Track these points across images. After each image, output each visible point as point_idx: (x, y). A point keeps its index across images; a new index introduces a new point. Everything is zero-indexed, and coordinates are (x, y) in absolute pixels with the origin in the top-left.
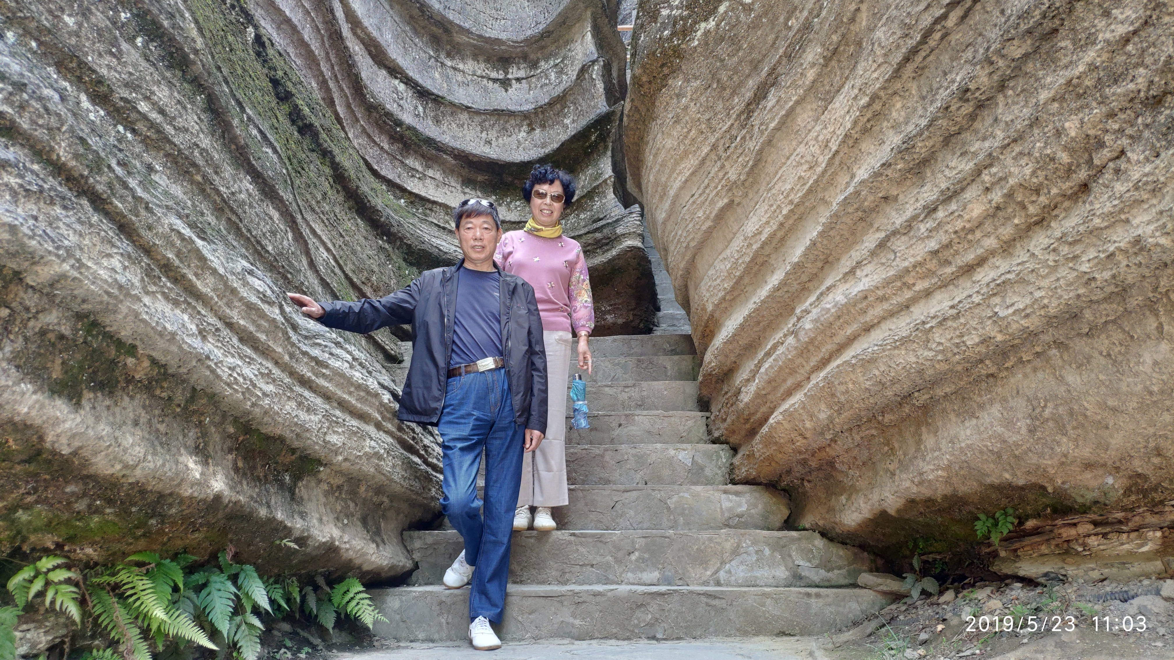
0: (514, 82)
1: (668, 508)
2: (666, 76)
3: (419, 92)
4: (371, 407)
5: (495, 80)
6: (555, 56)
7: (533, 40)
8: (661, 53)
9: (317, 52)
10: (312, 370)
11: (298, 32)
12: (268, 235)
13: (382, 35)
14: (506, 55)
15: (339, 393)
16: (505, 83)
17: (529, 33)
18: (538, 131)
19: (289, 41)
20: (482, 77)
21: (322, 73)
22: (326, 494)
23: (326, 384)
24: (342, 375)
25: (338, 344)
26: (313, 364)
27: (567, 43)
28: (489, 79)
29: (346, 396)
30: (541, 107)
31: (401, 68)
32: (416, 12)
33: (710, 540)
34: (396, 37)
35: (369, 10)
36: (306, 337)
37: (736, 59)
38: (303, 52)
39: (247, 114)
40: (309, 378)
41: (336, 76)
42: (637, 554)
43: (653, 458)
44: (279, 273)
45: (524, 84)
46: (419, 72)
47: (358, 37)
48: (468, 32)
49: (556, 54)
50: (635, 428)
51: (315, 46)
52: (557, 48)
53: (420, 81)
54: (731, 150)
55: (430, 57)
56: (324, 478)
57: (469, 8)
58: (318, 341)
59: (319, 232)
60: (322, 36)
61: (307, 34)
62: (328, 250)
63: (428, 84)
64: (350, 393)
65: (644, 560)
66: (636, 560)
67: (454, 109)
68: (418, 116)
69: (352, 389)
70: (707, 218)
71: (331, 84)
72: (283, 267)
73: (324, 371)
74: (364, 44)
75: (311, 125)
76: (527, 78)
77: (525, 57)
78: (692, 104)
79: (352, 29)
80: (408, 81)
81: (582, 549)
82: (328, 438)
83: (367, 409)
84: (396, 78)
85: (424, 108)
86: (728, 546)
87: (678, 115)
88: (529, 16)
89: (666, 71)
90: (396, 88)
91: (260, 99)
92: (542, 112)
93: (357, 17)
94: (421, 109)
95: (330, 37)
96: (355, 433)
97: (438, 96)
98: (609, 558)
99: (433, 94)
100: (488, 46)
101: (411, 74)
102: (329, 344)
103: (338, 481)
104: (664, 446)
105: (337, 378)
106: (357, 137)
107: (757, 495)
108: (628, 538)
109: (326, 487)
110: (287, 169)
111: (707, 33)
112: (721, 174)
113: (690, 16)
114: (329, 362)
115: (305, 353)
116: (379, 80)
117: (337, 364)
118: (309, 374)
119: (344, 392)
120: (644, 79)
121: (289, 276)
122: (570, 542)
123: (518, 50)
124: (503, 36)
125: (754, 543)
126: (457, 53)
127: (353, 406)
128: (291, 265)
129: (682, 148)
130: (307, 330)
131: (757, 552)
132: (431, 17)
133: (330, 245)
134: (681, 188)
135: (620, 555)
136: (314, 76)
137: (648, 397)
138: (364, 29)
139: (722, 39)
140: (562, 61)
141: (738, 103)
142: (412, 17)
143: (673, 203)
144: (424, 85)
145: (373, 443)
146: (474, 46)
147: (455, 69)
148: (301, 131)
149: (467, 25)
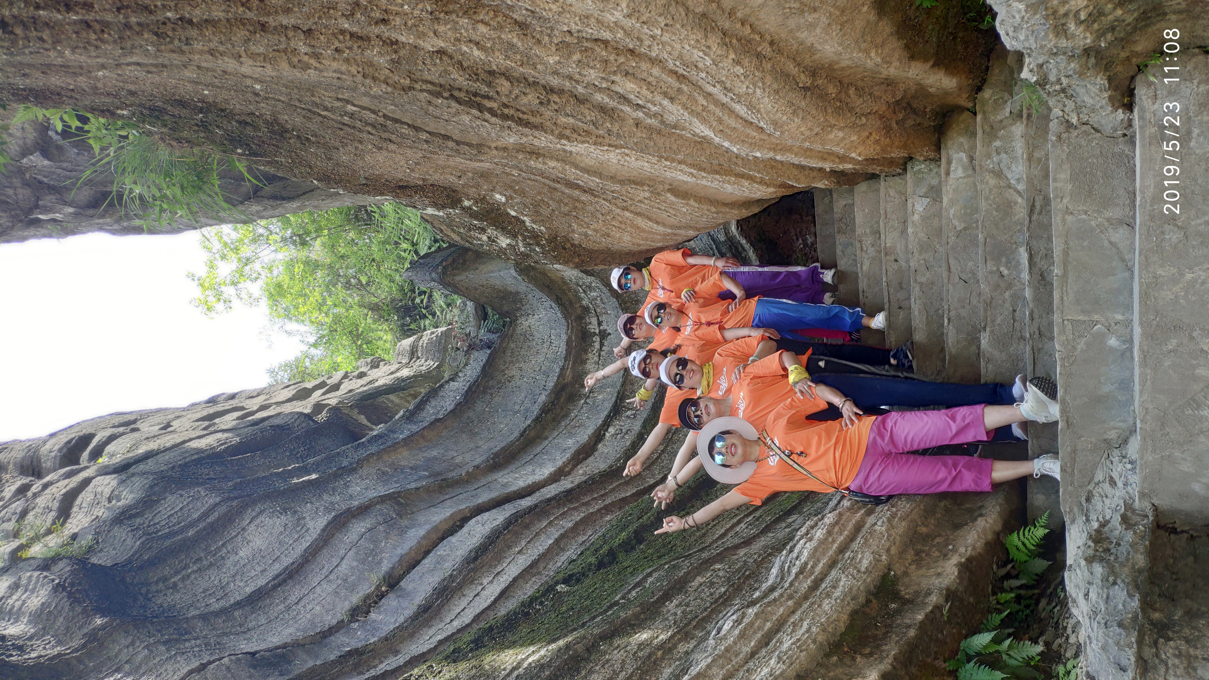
0: (601, 328)
1: (965, 229)
2: (573, 245)
3: (615, 415)
4: (850, 520)
5: (602, 345)
6: (576, 292)
7: (565, 312)
8: (554, 252)
9: (582, 515)
10: (806, 578)
11: (566, 532)
12: (712, 590)
13: (570, 448)
14: (580, 334)
15: (831, 553)
16: (604, 335)
17: (559, 315)
19: (573, 541)
20: (599, 355)
21: (599, 510)
22: (919, 567)
23: (821, 565)
24: (816, 549)
25: (791, 551)
26: (801, 577)
27: (564, 283)
28: (601, 349)
29: (835, 546)
30: (620, 304)
31: (596, 431)
32: (549, 416)
33: (987, 199)
34: (571, 435)
35: (549, 460)
36: (782, 579)
37: (551, 202)
38: (582, 528)
39: (620, 599)
40: (812, 582)
41: (602, 496)
42: (1002, 269)
43: (922, 235)
44: (744, 582)
45: (603, 318)
46: (598, 413)
47: (572, 470)
48: (563, 369)
49: (575, 291)
50: (898, 246)
51: (577, 516)
52: (570, 291)
53: (606, 413)
54: (624, 198)
55: (586, 403)
56: (903, 569)
57: (543, 368)
58: (786, 568)
59: (723, 531)
60: (569, 509)
61: (568, 524)
62: (739, 522)
63: (608, 406)
64: (834, 541)
65: (1008, 262)
66: (1009, 269)
67: (627, 382)
68: (635, 416)
69: (830, 539)
70: (687, 204)
71: (608, 501)
72: (739, 578)
73: (809, 566)
74: (578, 465)
75: (636, 532)
76: (598, 316)
77: (580, 318)
78: (592, 227)
79: (565, 476)
80: (606, 424)
81: (998, 321)
82: (863, 569)
83: (850, 526)
84: (604, 435)
85: (629, 409)
86: (992, 181)
87: (603, 235)
88: (546, 314)
89: (568, 246)
90: (613, 435)
91: (610, 584)
92: (626, 303)
93: (555, 472)
94: (629, 413)
95: (570, 501)
96: (866, 540)
97: (617, 397)
98: (1007, 295)
99: (616, 401)
100: (573, 351)
101: (600, 422)
102: (789, 558)
103: (910, 555)
104: (910, 225)
105: (818, 554)
106: (653, 475)
107: (950, 143)
108: (986, 277)
109: (913, 567)
110: (665, 564)
111: (534, 221)
112: (646, 202)
113: (522, 235)
114: (802, 561)
115: (791, 584)
116: (606, 451)
117: (806, 553)
118: (809, 582)
119: (831, 548)
120: (577, 260)
121: (747, 573)
122: (992, 332)
123: (574, 324)
124: (564, 337)
125: (989, 156)
127: (845, 539)
128: (739, 570)
129: (629, 229)
130: (777, 577)
131: (998, 153)
132: (553, 402)
133: (735, 520)
134: (664, 225)
135: (1003, 285)
136: (602, 517)
137: (872, 227)
138: (565, 465)
139: (536, 212)
140: (581, 286)
141: (584, 197)
142: (554, 420)
143: (679, 228)
144: (609, 409)
145: (879, 523)
146: (574, 363)
148: (640, 542)
149: (558, 370)
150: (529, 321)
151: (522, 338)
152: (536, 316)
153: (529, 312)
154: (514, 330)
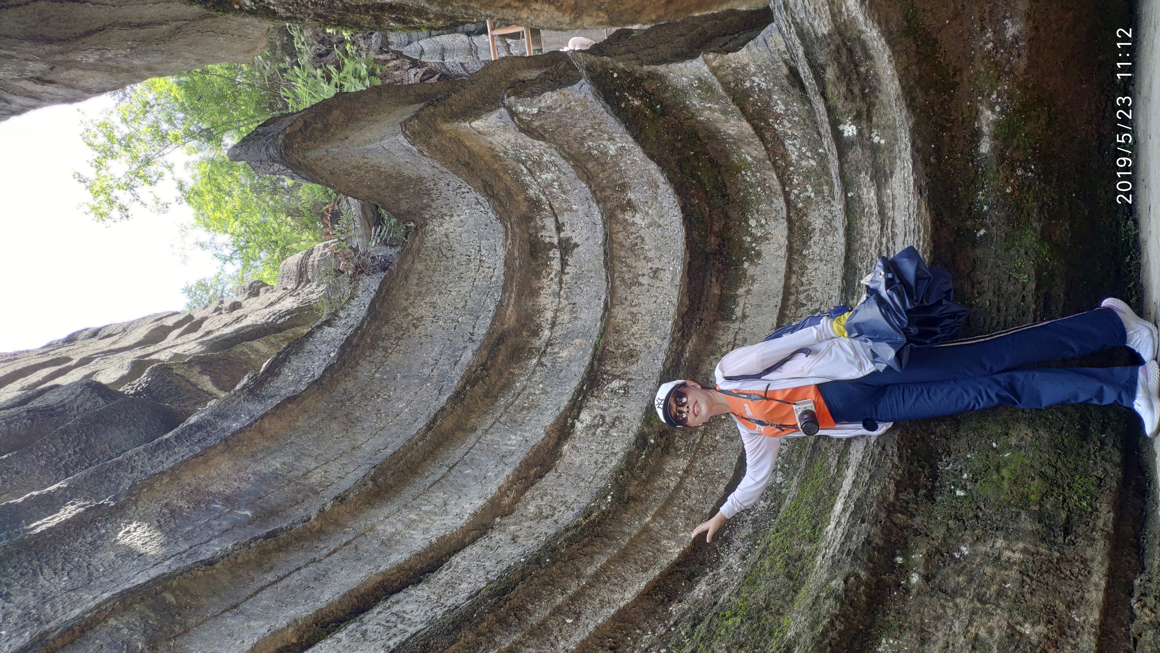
0: (562, 235)
3: (590, 387)
5: (564, 263)
7: (501, 210)
14: (527, 248)
16: (566, 247)
17: (491, 215)
18: (631, 195)
20: (561, 282)
27: (495, 157)
28: (562, 272)
30: (594, 192)
31: (558, 419)
32: (478, 390)
34: (515, 425)
45: (564, 218)
46: (562, 383)
47: (514, 504)
48: (500, 306)
49: (515, 173)
52: (506, 171)
53: (575, 383)
55: (540, 364)
57: (470, 303)
63: (578, 371)
67: (610, 329)
74: (526, 491)
76: (555, 215)
77: (526, 219)
80: (576, 406)
84: (573, 426)
85: (615, 377)
88: (471, 214)
92: (603, 190)
94: (615, 384)
97: (594, 356)
99: (591, 364)
100: (517, 276)
101: (566, 399)
123: (517, 230)
124: (501, 252)
126: (532, 321)
132: (484, 364)
140: (524, 163)
142: (486, 395)
144: (579, 378)
146: (519, 296)
147: (553, 325)
149: (492, 308)
150: (446, 226)
151: (435, 254)
152: (455, 218)
153: (444, 211)
154: (422, 241)
